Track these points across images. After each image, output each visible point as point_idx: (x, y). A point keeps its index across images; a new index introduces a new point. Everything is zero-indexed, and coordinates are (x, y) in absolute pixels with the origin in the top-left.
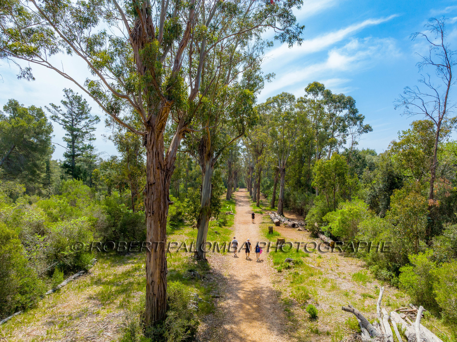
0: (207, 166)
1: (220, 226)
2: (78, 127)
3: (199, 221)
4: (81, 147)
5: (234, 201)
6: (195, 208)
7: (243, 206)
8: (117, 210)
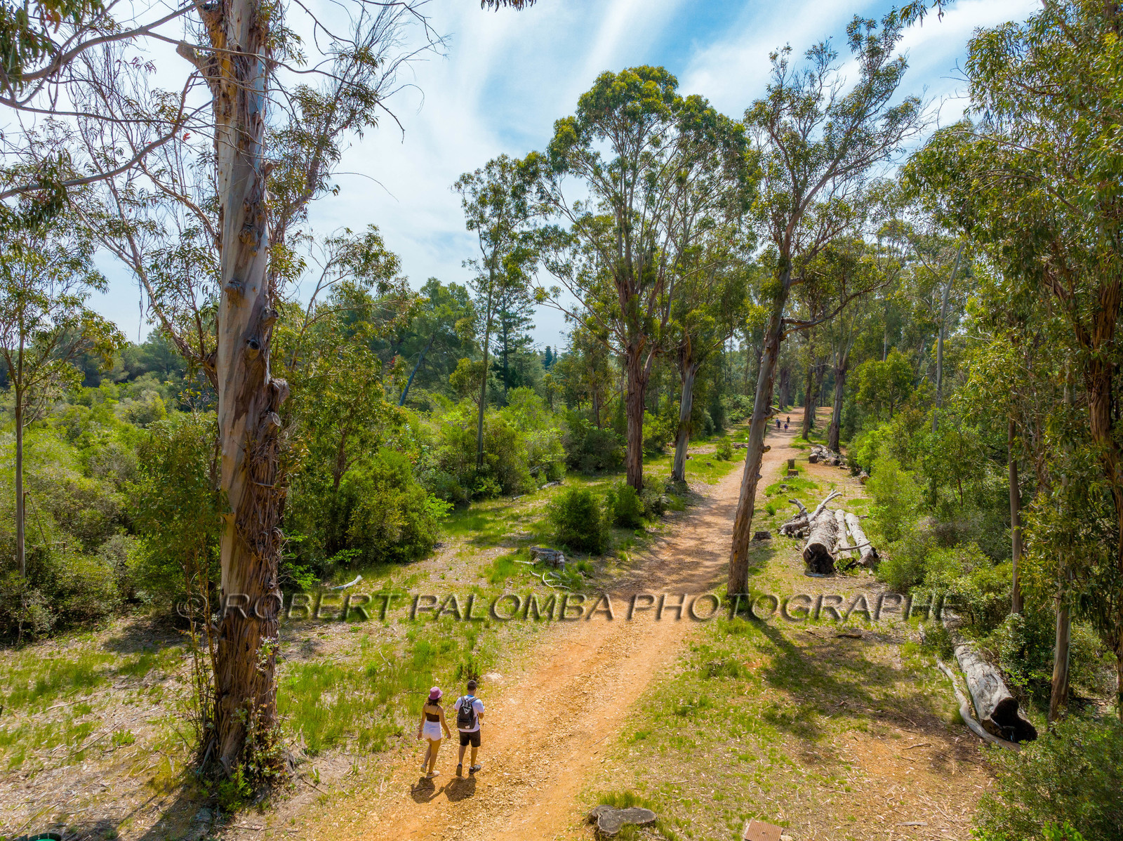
0: (688, 374)
1: (719, 459)
2: (512, 310)
3: (677, 438)
4: (516, 339)
7: (777, 437)
8: (580, 425)
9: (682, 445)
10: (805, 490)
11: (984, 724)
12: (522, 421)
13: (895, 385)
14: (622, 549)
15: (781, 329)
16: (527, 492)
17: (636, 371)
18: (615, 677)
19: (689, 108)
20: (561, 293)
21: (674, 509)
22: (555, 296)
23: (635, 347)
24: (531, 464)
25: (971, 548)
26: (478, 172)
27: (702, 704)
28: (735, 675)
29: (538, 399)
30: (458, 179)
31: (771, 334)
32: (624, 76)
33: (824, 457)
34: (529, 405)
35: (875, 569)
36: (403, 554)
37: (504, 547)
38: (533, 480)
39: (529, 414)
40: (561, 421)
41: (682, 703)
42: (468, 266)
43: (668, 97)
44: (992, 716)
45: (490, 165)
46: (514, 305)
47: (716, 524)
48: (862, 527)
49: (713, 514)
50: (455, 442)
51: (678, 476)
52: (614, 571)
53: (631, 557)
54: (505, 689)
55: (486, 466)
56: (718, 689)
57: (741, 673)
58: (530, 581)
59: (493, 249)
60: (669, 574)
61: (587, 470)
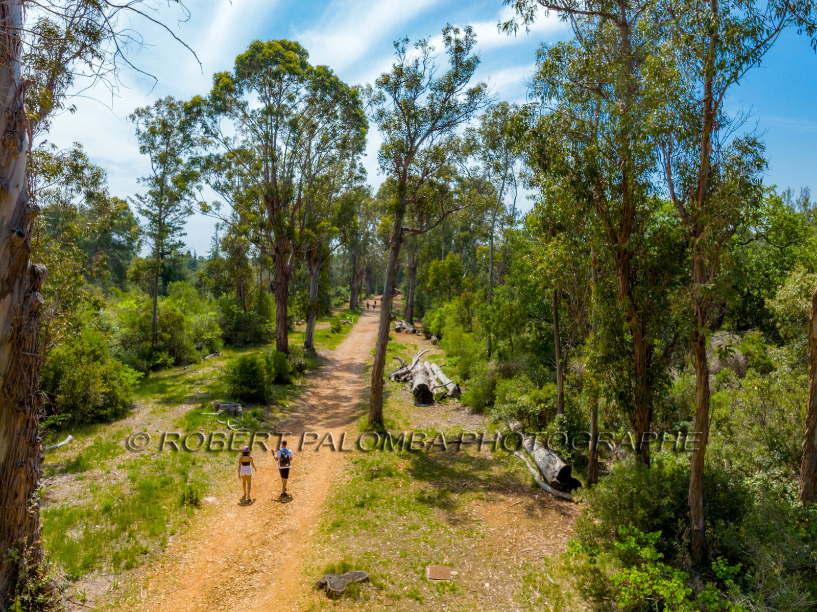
0: (314, 270)
1: (333, 332)
2: (167, 220)
3: (307, 317)
4: (171, 243)
5: (360, 311)
6: (304, 306)
7: (368, 316)
8: (231, 310)
9: (311, 322)
10: (399, 350)
11: (553, 485)
12: (183, 308)
13: (452, 277)
14: (281, 399)
15: (401, 235)
16: (195, 362)
17: (282, 267)
18: (303, 488)
19: (319, 75)
20: (221, 207)
21: (311, 368)
22: (218, 209)
23: (282, 250)
24: (195, 341)
25: (523, 378)
26: (148, 108)
27: (373, 497)
28: (390, 475)
29: (193, 290)
30: (133, 112)
31: (394, 238)
32: (271, 46)
33: (404, 328)
34: (187, 295)
35: (459, 398)
36: (106, 415)
37: (189, 404)
38: (198, 353)
39: (187, 301)
40: (215, 307)
41: (358, 500)
42: (142, 182)
43: (304, 65)
44: (557, 478)
45: (158, 104)
46: (169, 217)
47: (343, 377)
48: (444, 372)
49: (339, 371)
50: (133, 325)
51: (309, 345)
52: (279, 415)
53: (290, 404)
54: (221, 507)
55: (161, 343)
56: (380, 486)
57: (394, 473)
58: (218, 427)
59: (162, 170)
60: (319, 414)
61: (238, 344)
